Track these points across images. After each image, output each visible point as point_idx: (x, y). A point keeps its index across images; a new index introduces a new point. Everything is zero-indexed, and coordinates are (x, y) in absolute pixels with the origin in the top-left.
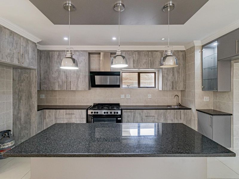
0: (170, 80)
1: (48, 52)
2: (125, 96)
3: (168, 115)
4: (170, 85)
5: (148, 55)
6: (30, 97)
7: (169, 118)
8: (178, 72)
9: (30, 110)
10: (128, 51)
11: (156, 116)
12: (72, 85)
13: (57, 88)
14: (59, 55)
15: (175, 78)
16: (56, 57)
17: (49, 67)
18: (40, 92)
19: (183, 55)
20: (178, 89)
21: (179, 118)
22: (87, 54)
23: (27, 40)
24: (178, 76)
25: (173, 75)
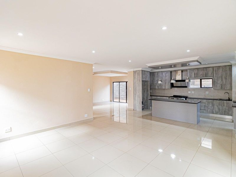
0: (219, 83)
1: (153, 72)
2: (191, 92)
3: (215, 103)
4: (219, 87)
5: (204, 70)
6: (147, 91)
7: (215, 105)
8: (226, 79)
9: (148, 96)
10: (191, 69)
11: (207, 103)
12: (163, 86)
13: (157, 88)
14: (157, 74)
15: (223, 82)
16: (156, 74)
17: (154, 79)
18: (151, 89)
19: (229, 68)
20: (225, 88)
21: (223, 105)
22: (170, 72)
23: (147, 71)
24: (225, 81)
25: (222, 80)
